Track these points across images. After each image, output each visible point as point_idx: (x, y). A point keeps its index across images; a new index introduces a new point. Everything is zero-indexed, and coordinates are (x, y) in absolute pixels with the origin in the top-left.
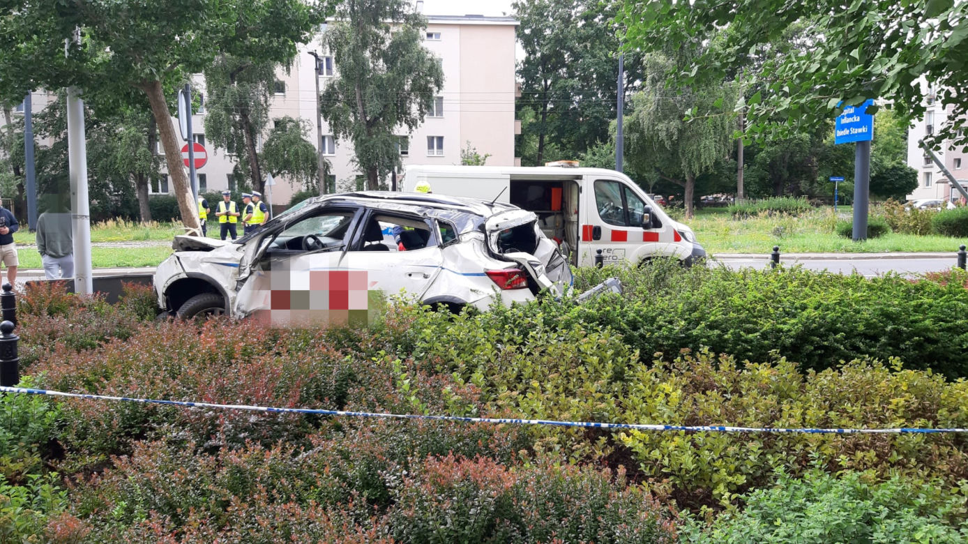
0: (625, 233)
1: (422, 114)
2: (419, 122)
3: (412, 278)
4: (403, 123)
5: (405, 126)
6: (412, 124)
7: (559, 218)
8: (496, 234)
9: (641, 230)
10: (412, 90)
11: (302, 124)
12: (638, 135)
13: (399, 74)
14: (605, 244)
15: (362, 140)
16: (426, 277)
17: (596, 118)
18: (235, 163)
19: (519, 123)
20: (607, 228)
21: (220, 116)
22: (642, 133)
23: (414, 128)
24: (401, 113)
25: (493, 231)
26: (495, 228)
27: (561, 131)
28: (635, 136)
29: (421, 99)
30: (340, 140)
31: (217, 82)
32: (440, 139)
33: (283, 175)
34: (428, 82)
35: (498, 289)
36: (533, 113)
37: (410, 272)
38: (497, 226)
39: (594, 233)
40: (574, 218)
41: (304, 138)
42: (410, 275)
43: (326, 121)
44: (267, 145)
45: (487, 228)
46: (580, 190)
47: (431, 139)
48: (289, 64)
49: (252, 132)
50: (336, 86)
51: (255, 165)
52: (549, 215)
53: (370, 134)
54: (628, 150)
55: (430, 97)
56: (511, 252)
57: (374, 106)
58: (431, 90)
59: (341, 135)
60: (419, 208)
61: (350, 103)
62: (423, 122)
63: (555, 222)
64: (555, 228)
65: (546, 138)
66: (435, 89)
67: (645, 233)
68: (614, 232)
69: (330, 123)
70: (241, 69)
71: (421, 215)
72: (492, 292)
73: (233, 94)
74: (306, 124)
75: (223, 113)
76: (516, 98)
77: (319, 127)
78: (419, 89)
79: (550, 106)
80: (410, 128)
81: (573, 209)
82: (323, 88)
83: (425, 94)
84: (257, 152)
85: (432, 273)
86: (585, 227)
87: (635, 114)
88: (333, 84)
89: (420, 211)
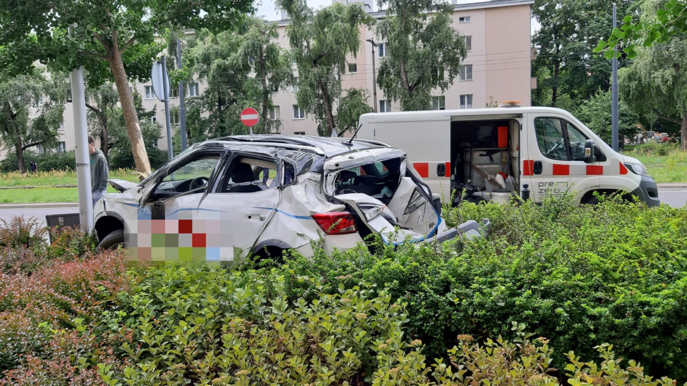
0: (567, 167)
1: (451, 78)
2: (449, 85)
3: (251, 220)
4: (437, 86)
5: (439, 88)
6: (444, 86)
7: (505, 154)
8: (334, 174)
9: (582, 164)
10: (444, 61)
11: (362, 93)
12: (637, 82)
13: (432, 49)
14: (547, 178)
15: (405, 101)
16: (262, 219)
17: (601, 71)
18: (319, 123)
19: (535, 80)
20: (548, 163)
21: (306, 91)
22: (640, 80)
23: (445, 89)
24: (436, 79)
25: (332, 171)
26: (335, 168)
27: (571, 84)
28: (633, 84)
29: (451, 67)
30: (392, 103)
31: (305, 67)
32: (470, 97)
33: (350, 129)
34: (456, 53)
35: (323, 233)
36: (549, 71)
37: (250, 214)
38: (337, 165)
39: (536, 168)
40: (515, 154)
41: (365, 103)
42: (250, 217)
43: (381, 89)
44: (340, 110)
45: (324, 168)
46: (520, 127)
47: (462, 97)
48: (355, 50)
49: (329, 101)
50: (387, 64)
51: (331, 123)
52: (495, 152)
53: (411, 96)
54: (628, 96)
55: (457, 65)
56: (346, 192)
57: (413, 75)
58: (458, 60)
59: (393, 99)
60: (273, 149)
61: (398, 74)
62: (452, 84)
63: (502, 157)
64: (502, 163)
65: (559, 91)
66: (461, 58)
67: (588, 167)
68: (555, 166)
69: (384, 91)
70: (320, 57)
71: (273, 155)
72: (315, 237)
73: (315, 75)
74: (365, 92)
75: (308, 88)
76: (532, 61)
77: (375, 94)
78: (449, 60)
79: (562, 65)
80: (443, 89)
81: (515, 147)
82: (378, 66)
83: (453, 62)
84: (333, 114)
85: (267, 214)
86: (526, 162)
87: (633, 66)
88: (386, 62)
89: (272, 152)
